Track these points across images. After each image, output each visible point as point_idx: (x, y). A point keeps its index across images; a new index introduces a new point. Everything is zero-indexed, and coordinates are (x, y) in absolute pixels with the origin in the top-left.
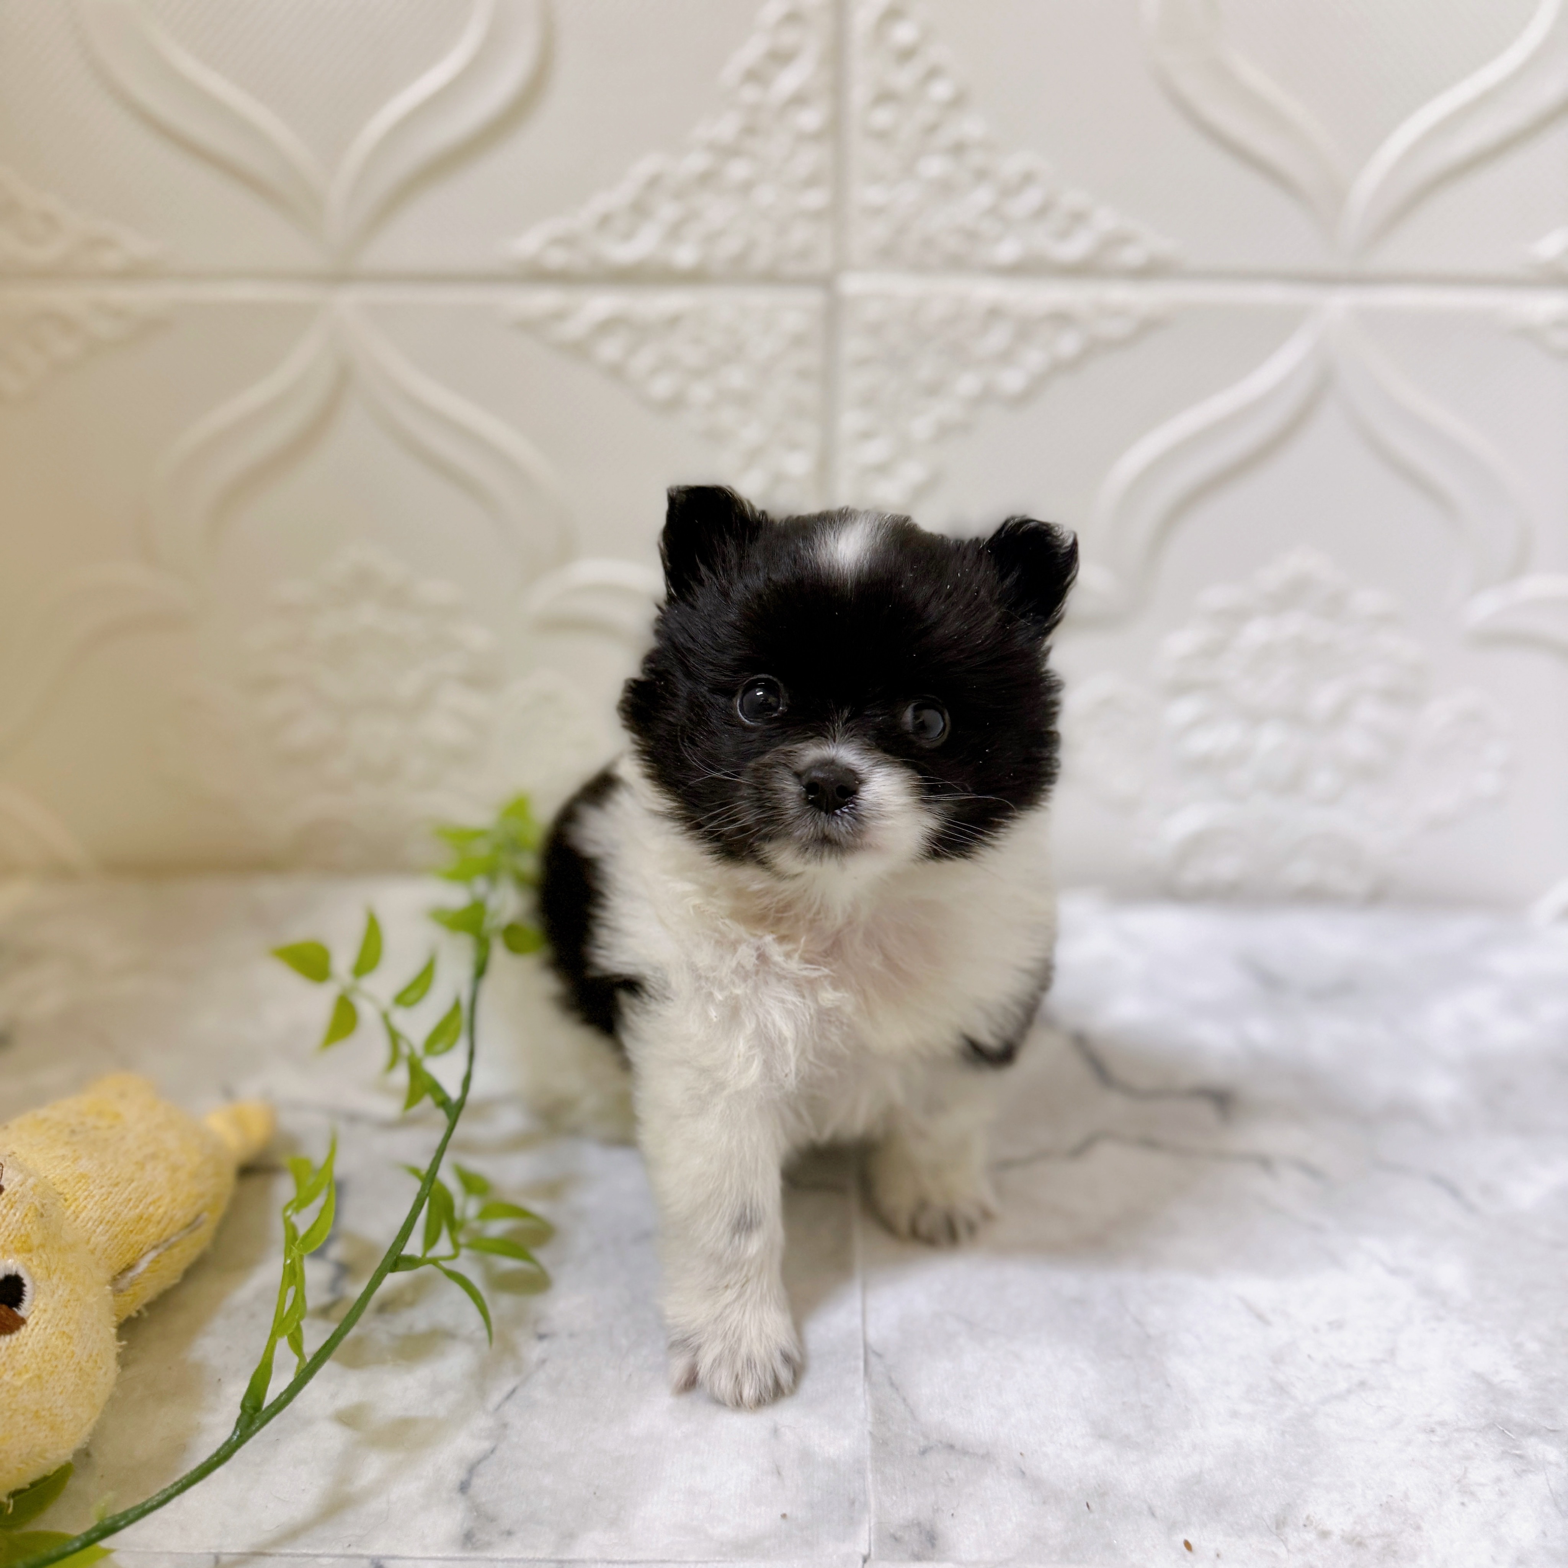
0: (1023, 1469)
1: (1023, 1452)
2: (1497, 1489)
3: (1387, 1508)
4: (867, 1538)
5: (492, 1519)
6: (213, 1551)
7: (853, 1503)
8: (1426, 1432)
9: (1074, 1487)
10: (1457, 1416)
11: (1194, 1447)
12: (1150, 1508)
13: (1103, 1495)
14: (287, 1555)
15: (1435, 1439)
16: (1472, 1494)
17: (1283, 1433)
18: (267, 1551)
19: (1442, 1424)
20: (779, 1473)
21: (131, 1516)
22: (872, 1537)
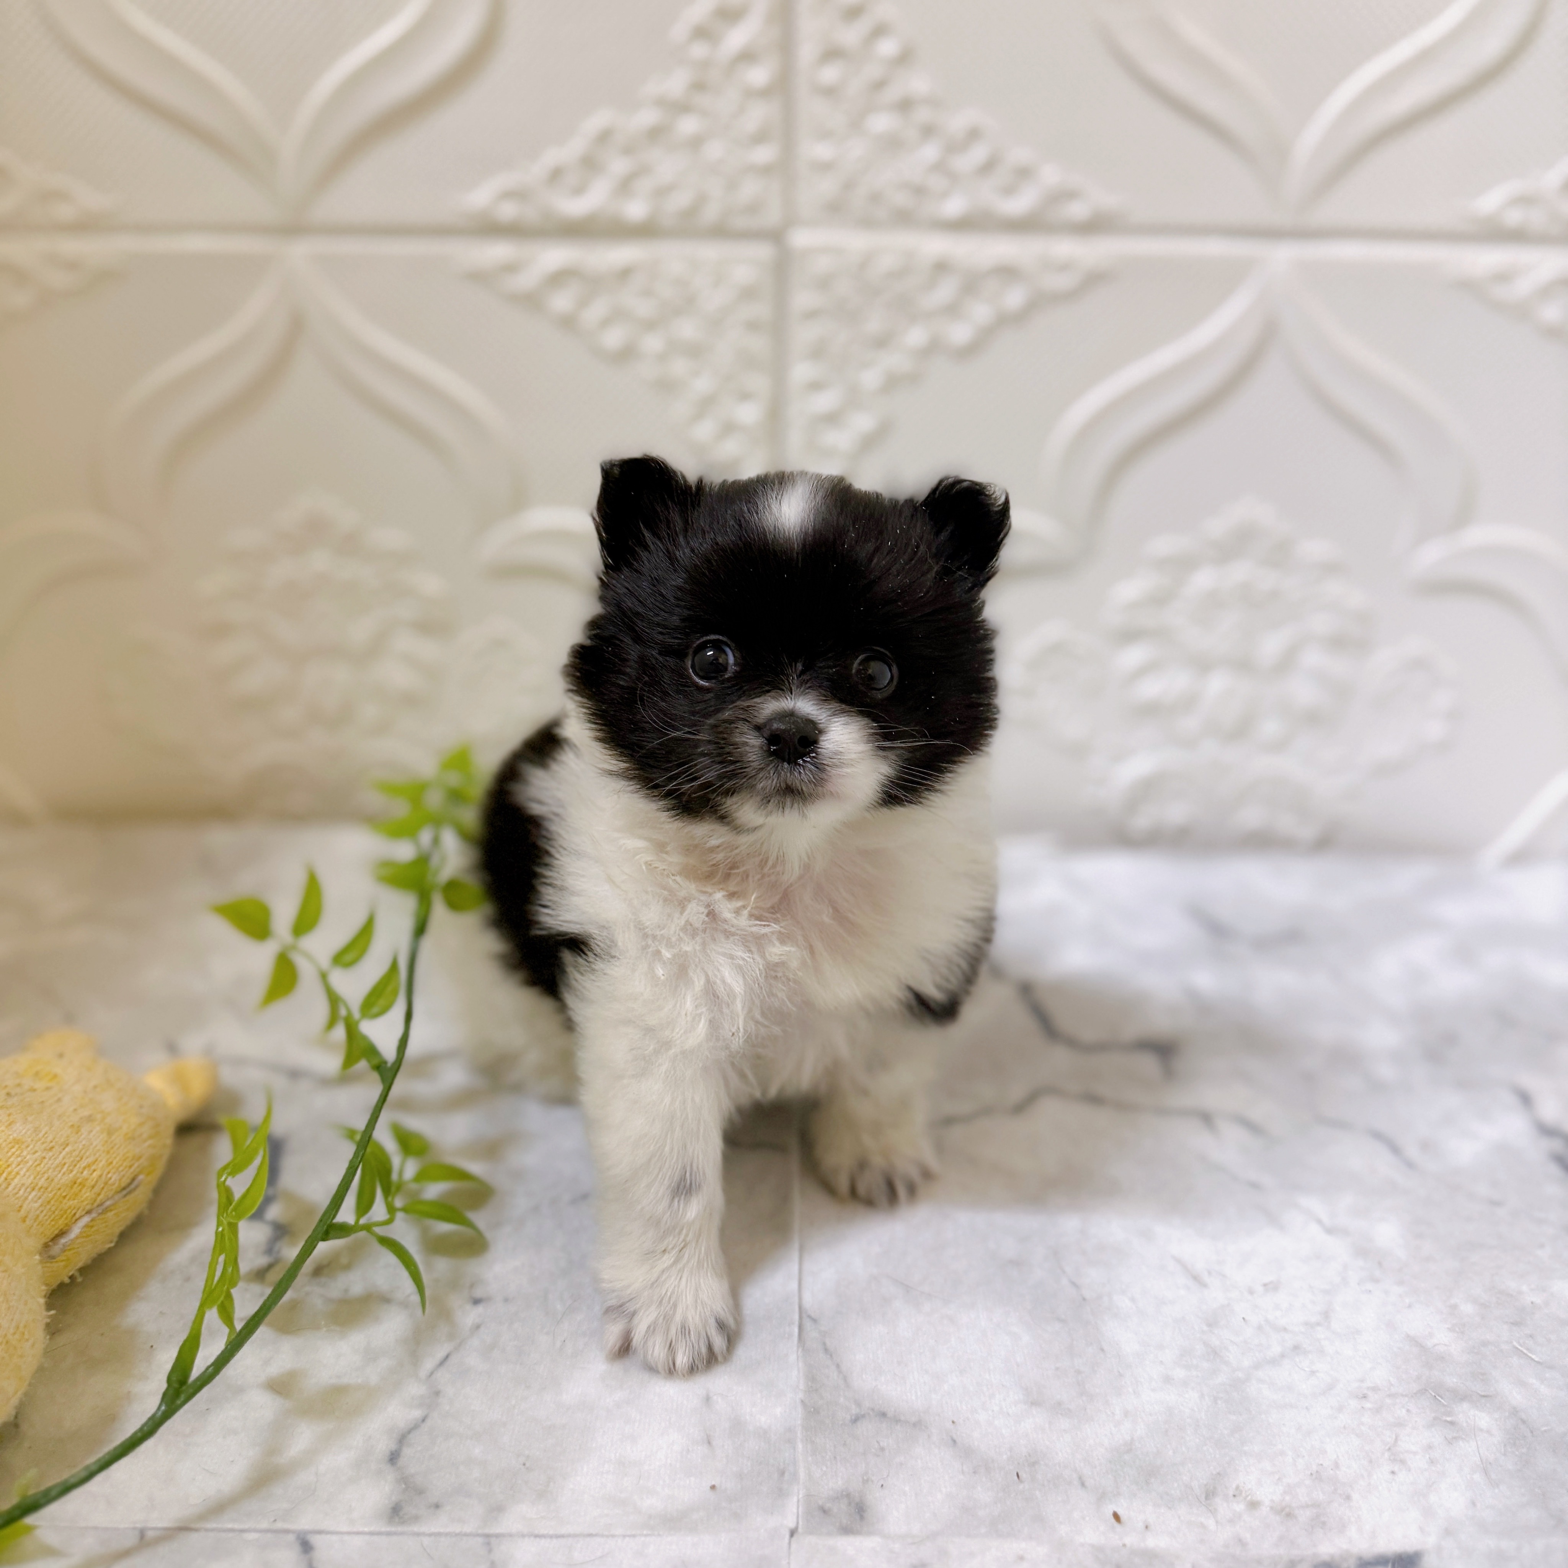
0: (955, 1437)
1: (955, 1420)
2: (1428, 1456)
3: (1317, 1477)
4: (795, 1511)
5: (420, 1492)
6: (138, 1525)
7: (782, 1473)
8: (1359, 1398)
9: (1005, 1457)
10: (1389, 1381)
11: (1126, 1413)
12: (1080, 1478)
13: (1034, 1464)
14: (213, 1530)
15: (1368, 1405)
16: (1403, 1462)
17: (1215, 1400)
18: (193, 1526)
19: (1375, 1389)
20: (709, 1443)
21: (54, 1493)
22: (800, 1509)
